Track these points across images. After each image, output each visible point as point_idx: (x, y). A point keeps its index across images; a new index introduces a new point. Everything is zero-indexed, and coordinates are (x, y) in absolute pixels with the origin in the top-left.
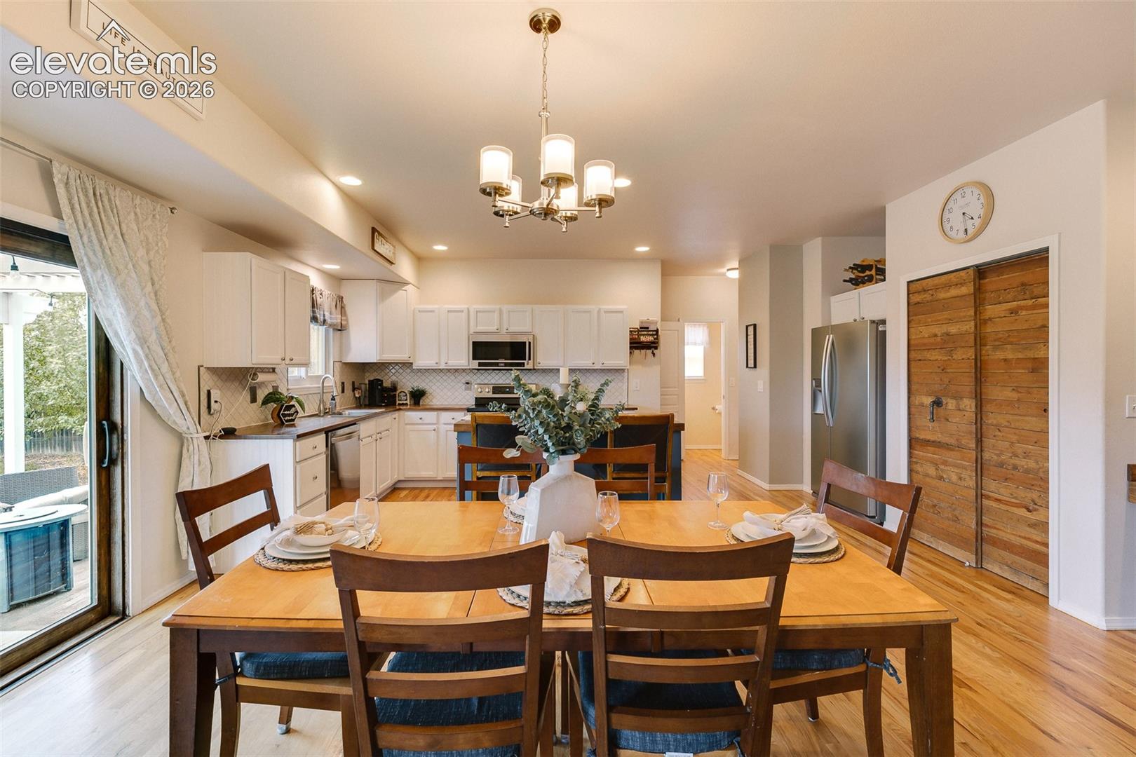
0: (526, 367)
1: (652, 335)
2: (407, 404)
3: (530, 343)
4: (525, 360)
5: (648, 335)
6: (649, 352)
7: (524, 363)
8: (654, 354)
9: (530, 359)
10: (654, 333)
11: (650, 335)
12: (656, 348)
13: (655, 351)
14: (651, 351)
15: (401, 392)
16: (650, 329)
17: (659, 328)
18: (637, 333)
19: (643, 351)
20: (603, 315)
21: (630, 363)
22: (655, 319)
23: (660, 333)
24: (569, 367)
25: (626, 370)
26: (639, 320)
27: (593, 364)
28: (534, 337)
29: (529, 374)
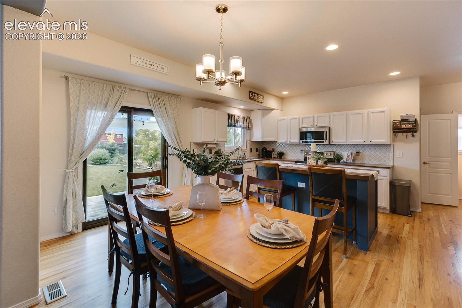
0: (325, 143)
1: (412, 124)
2: (276, 158)
3: (326, 132)
4: (324, 140)
5: (408, 124)
6: (410, 134)
7: (324, 141)
8: (413, 136)
9: (326, 139)
10: (413, 122)
11: (410, 124)
12: (416, 132)
13: (415, 134)
14: (411, 134)
15: (274, 153)
16: (409, 121)
17: (418, 119)
18: (399, 123)
19: (405, 134)
20: (371, 114)
21: (394, 141)
22: (414, 114)
23: (419, 122)
24: (350, 143)
25: (392, 145)
26: (400, 115)
27: (365, 141)
28: (330, 128)
29: (327, 147)
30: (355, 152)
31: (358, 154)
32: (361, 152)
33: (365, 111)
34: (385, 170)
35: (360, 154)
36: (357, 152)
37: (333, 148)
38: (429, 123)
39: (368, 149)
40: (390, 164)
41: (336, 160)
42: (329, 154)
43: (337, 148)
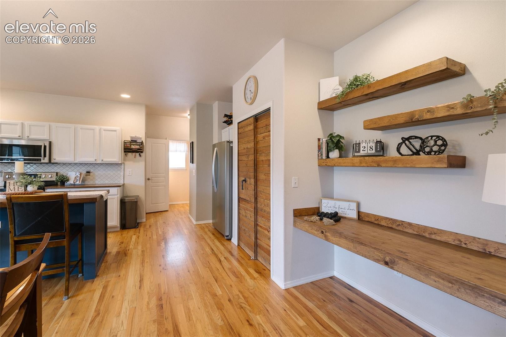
0: (42, 161)
1: (139, 145)
3: (45, 147)
4: (41, 157)
5: (136, 145)
6: (138, 154)
7: (41, 159)
8: (140, 155)
9: (45, 156)
10: (140, 144)
11: (138, 145)
12: (142, 152)
13: (141, 154)
14: (139, 154)
16: (137, 142)
17: (144, 142)
18: (129, 143)
19: (134, 154)
20: (103, 132)
21: (125, 160)
22: (141, 137)
23: (144, 144)
24: (78, 162)
25: (123, 164)
26: (130, 136)
27: (96, 160)
28: (50, 143)
29: (47, 166)
30: (85, 172)
31: (88, 174)
32: (91, 171)
33: (97, 128)
34: (116, 188)
35: (91, 174)
36: (87, 172)
37: (56, 168)
38: (152, 145)
39: (99, 168)
40: (121, 182)
41: (59, 183)
42: (50, 176)
43: (61, 168)
